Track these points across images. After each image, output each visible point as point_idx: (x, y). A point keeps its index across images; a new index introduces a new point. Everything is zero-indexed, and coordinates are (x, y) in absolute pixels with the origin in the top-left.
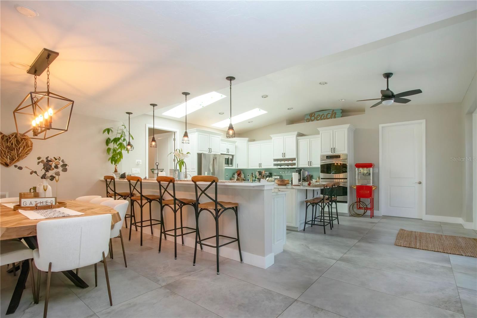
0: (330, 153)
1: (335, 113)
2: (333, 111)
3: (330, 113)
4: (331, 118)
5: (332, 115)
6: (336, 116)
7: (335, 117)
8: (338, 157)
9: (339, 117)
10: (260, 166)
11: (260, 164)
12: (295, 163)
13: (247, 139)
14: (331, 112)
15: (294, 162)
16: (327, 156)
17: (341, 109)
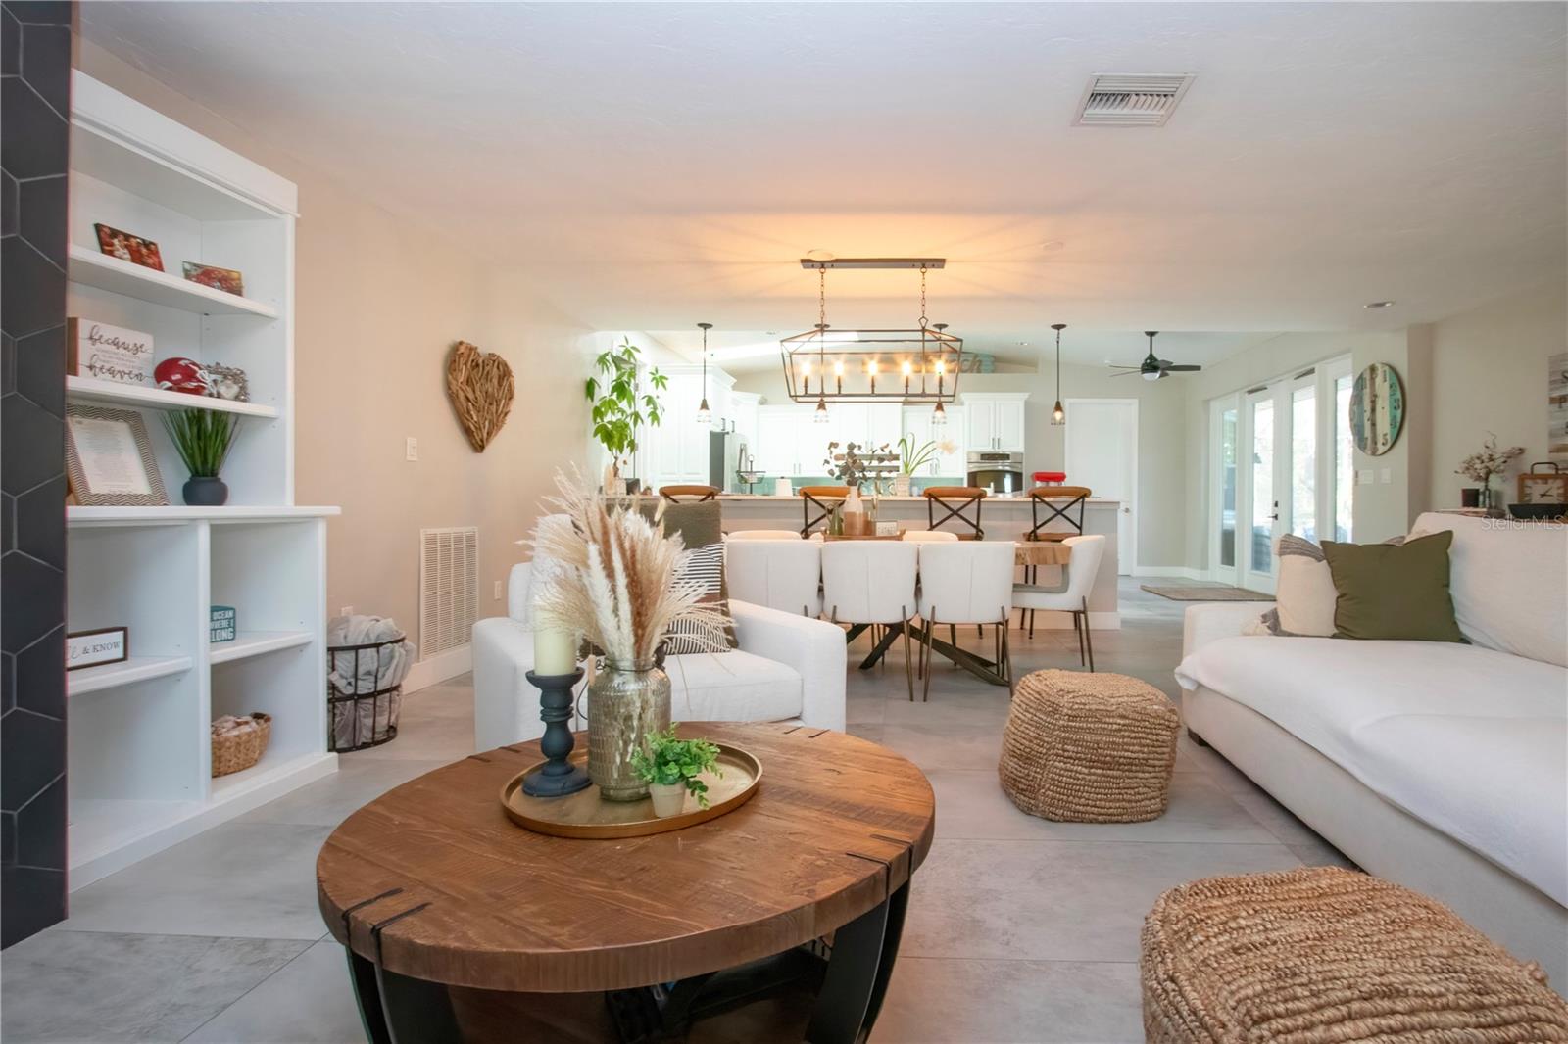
0: (989, 449)
1: (980, 362)
2: (976, 356)
3: (967, 361)
4: (972, 372)
5: (974, 363)
6: (983, 368)
7: (979, 372)
8: (1005, 457)
9: (986, 372)
10: (797, 471)
11: (797, 466)
12: (898, 467)
13: (758, 396)
14: (971, 359)
15: (894, 463)
16: (982, 455)
17: (993, 356)
